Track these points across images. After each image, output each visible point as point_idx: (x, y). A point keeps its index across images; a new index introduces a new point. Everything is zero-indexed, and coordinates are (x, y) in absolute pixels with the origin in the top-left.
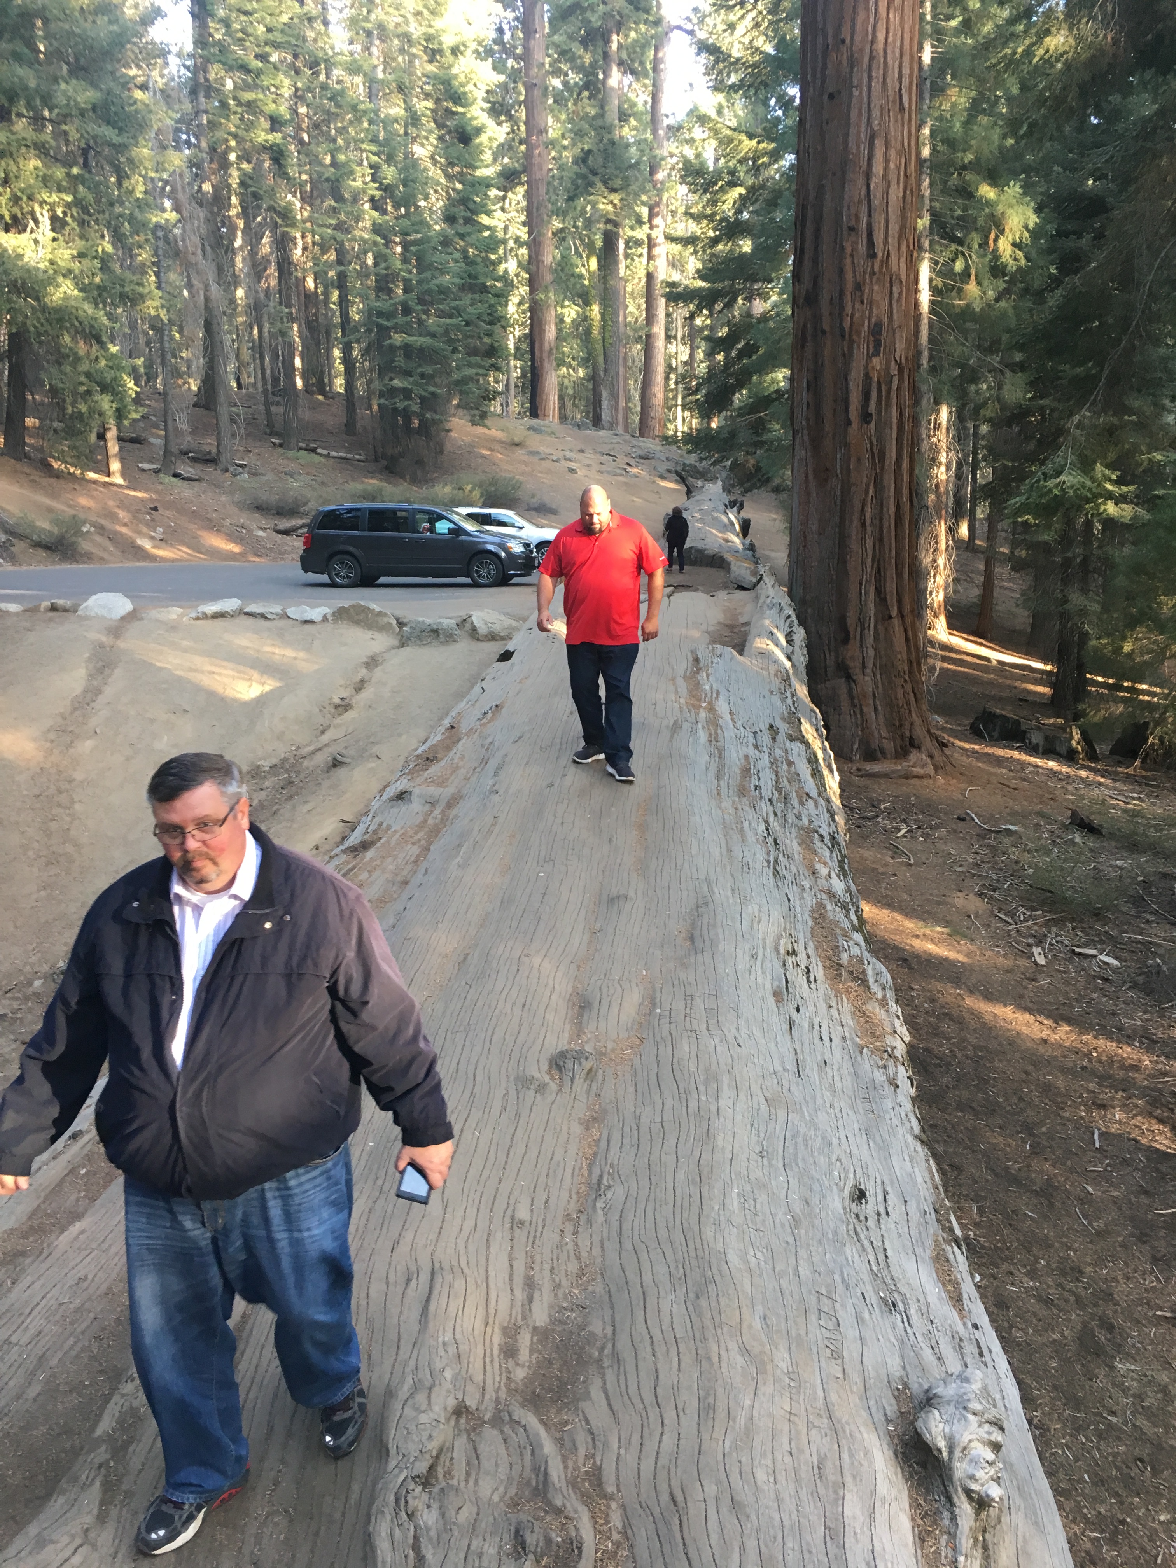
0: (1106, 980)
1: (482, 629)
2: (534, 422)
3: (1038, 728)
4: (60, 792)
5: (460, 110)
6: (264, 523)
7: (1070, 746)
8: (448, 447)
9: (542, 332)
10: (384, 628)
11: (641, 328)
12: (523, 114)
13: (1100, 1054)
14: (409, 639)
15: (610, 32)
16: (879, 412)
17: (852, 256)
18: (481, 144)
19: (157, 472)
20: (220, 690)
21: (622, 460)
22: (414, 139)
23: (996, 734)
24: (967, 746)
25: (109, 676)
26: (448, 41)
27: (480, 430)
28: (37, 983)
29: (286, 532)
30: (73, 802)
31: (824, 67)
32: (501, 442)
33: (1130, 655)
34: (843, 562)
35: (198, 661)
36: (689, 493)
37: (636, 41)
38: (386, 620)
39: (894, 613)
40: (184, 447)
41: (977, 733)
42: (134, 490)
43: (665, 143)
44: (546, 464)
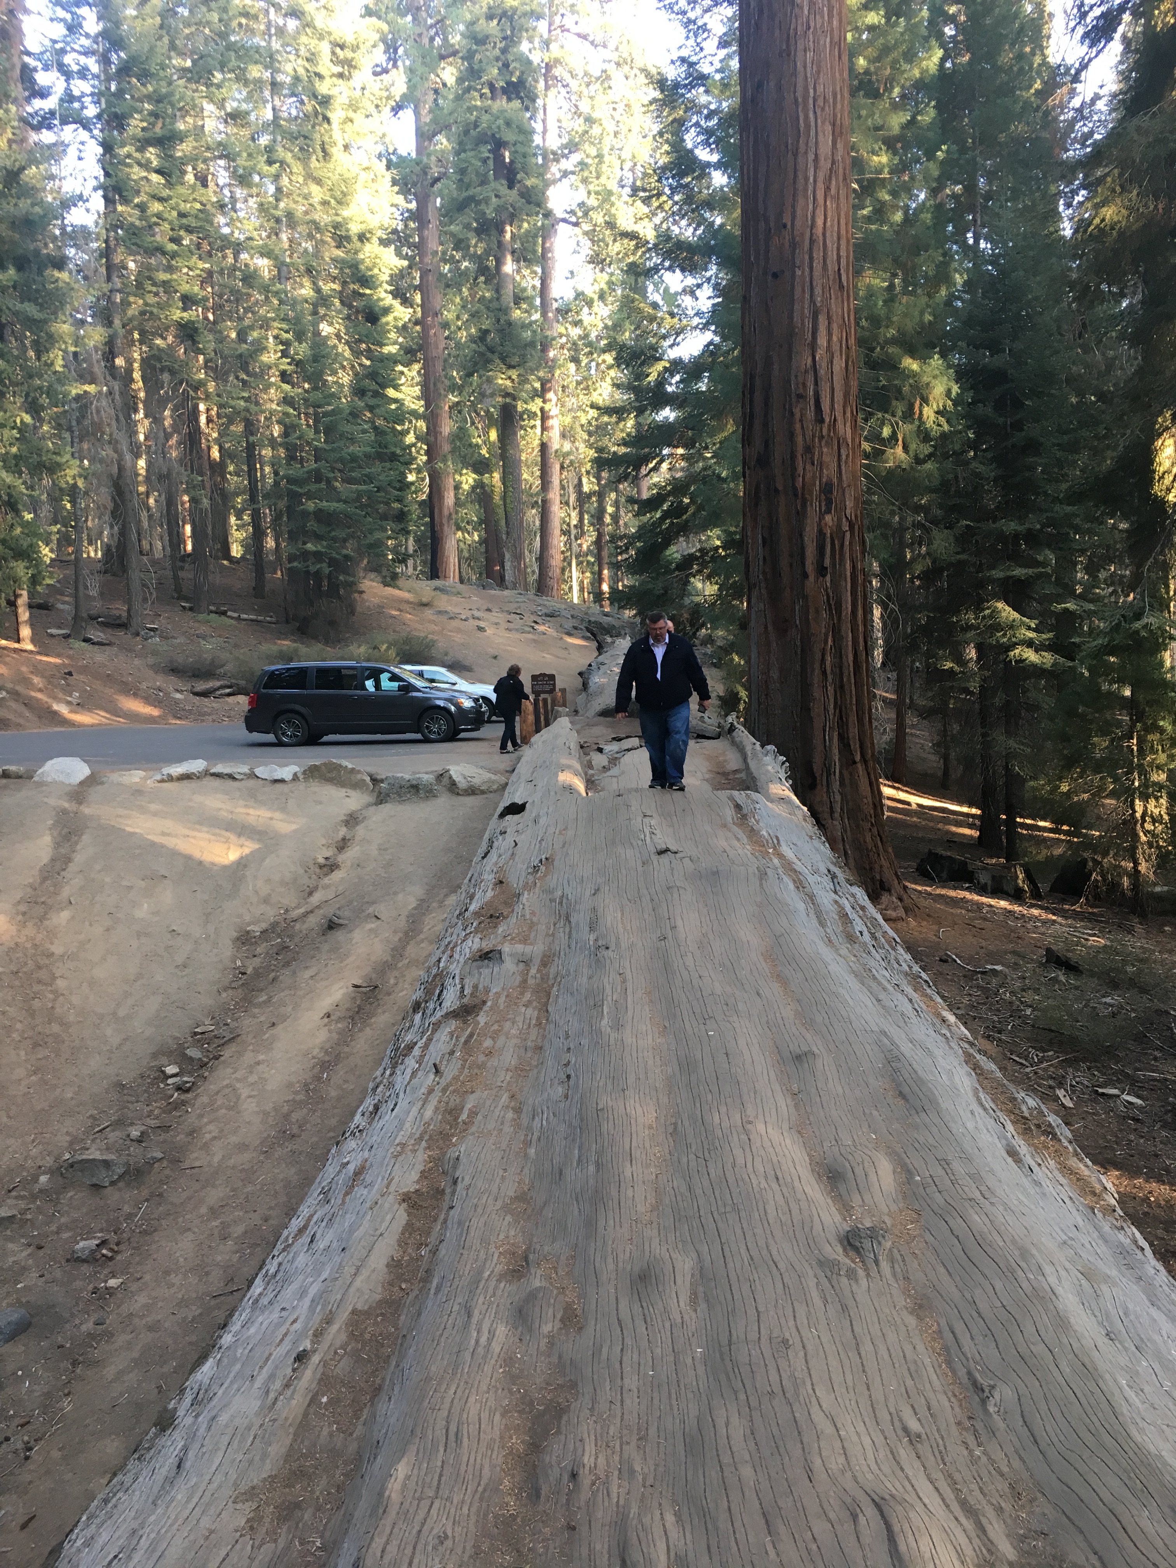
0: (1136, 1120)
1: (462, 783)
2: (437, 583)
3: (984, 869)
4: (39, 967)
5: (368, 291)
6: (180, 685)
7: (1017, 884)
8: (358, 609)
9: (441, 498)
10: (357, 785)
11: (537, 494)
12: (418, 298)
13: (1157, 1199)
14: (388, 795)
15: (503, 224)
16: (833, 565)
17: (801, 421)
18: (387, 324)
19: (66, 637)
20: (197, 854)
21: (529, 619)
22: (323, 318)
23: (944, 875)
24: (919, 888)
25: (76, 843)
26: (354, 228)
27: (389, 590)
28: (43, 1179)
29: (204, 694)
30: (54, 978)
31: (767, 251)
32: (408, 602)
33: (1068, 795)
34: (806, 709)
35: (168, 824)
36: (600, 648)
37: (528, 232)
38: (359, 776)
39: (858, 758)
40: (93, 612)
41: (924, 874)
42: (47, 655)
43: (555, 324)
44: (455, 623)
